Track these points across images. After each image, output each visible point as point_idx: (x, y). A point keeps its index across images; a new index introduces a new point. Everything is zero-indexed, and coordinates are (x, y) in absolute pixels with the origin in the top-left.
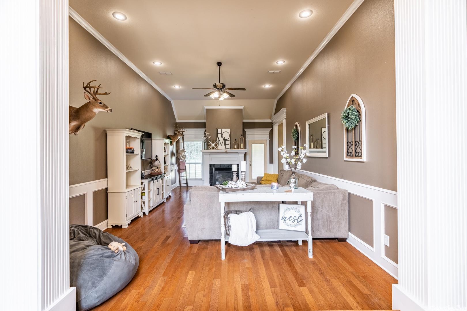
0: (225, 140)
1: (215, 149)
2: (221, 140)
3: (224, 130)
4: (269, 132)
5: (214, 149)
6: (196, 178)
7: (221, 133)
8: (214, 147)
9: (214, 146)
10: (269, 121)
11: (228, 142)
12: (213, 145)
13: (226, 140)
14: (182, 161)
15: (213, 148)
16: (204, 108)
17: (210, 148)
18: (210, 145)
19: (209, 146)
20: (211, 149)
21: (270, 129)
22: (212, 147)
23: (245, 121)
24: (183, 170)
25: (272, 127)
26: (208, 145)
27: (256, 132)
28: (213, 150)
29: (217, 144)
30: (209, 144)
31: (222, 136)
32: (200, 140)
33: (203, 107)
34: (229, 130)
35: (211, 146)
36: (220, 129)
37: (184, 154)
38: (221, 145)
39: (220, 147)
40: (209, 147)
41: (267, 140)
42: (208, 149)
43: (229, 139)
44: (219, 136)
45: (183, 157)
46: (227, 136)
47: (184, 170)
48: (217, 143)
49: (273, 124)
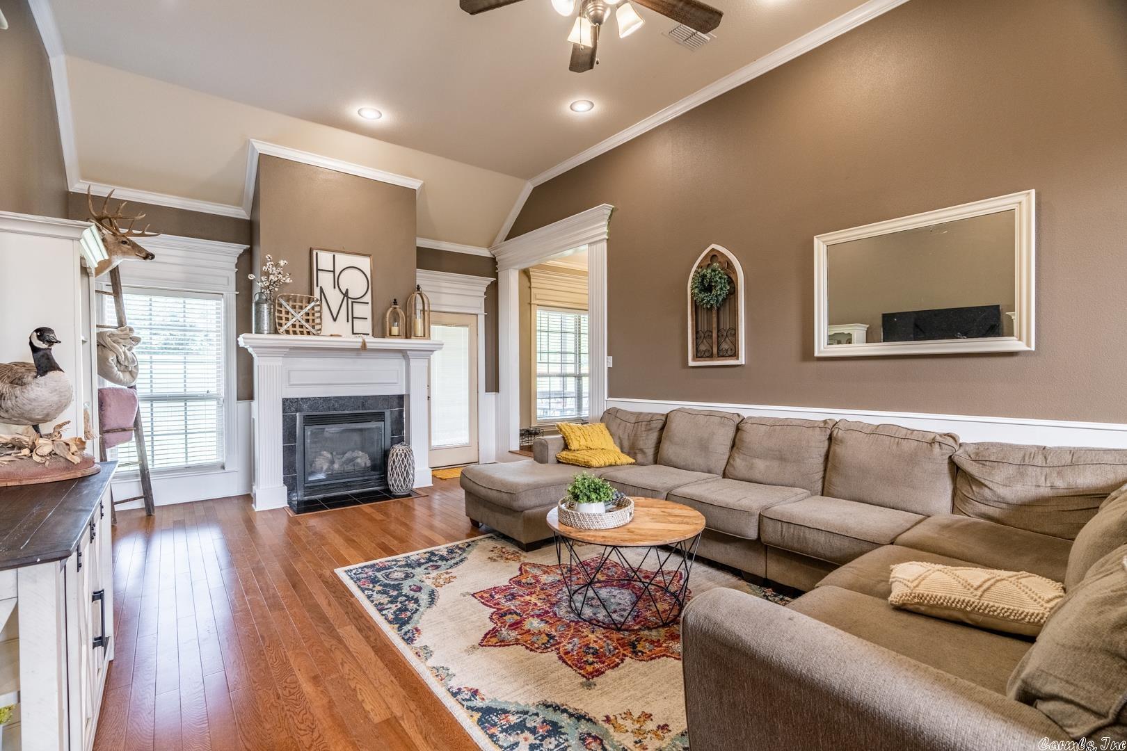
0: (350, 301)
1: (309, 333)
2: (334, 297)
3: (343, 260)
4: (485, 290)
5: (302, 333)
6: (190, 463)
7: (334, 271)
8: (301, 326)
9: (303, 323)
10: (485, 252)
11: (364, 310)
12: (299, 317)
13: (356, 301)
14: (117, 386)
15: (297, 330)
16: (253, 148)
17: (285, 327)
18: (283, 315)
19: (281, 318)
20: (287, 332)
21: (488, 281)
22: (294, 326)
23: (422, 242)
24: (124, 430)
25: (496, 275)
26: (277, 314)
27: (444, 284)
28: (299, 337)
29: (317, 315)
30: (280, 312)
31: (336, 284)
32: (217, 295)
33: (246, 145)
34: (365, 263)
35: (287, 319)
36: (330, 255)
37: (128, 353)
38: (335, 320)
39: (328, 325)
40: (281, 325)
41: (477, 315)
42: (276, 332)
43: (368, 298)
44: (325, 280)
45: (126, 369)
46: (356, 284)
47: (128, 433)
48: (317, 309)
49: (497, 263)
